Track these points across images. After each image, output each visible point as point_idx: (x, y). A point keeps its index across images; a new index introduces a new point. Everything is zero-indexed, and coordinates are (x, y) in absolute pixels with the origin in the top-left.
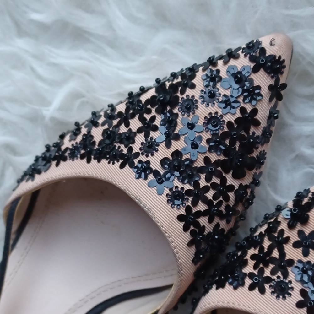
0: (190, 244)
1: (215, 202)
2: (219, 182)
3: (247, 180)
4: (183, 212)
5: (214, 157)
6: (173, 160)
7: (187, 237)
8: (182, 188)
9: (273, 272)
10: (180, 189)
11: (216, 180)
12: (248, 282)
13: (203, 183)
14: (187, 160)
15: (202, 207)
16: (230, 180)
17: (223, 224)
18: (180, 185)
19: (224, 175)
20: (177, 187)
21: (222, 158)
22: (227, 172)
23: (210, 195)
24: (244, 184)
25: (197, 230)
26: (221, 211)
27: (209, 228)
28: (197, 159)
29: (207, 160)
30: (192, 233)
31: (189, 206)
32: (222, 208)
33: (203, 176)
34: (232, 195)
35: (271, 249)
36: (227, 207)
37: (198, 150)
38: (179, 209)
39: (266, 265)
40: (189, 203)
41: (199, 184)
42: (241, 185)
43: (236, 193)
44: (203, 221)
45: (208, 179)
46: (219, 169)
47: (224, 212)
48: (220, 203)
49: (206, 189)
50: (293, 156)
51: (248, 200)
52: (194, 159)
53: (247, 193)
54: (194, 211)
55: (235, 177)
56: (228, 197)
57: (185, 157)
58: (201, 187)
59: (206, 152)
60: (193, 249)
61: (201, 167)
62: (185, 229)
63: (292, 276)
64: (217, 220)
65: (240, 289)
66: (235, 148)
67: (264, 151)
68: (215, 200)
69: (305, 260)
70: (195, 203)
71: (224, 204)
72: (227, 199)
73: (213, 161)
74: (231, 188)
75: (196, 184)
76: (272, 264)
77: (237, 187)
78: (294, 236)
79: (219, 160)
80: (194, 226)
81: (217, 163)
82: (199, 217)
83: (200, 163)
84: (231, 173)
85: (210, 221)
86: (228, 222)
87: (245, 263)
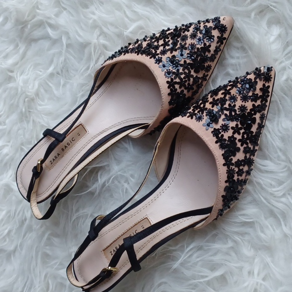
0: (169, 94)
1: (184, 80)
2: (187, 72)
3: (200, 75)
4: (169, 80)
5: (188, 61)
6: (172, 59)
7: (169, 91)
8: (172, 71)
9: (198, 112)
10: (171, 71)
11: (186, 71)
12: (188, 115)
13: (181, 71)
14: (177, 60)
15: (178, 80)
16: (192, 73)
17: (185, 92)
18: (171, 69)
19: (190, 70)
20: (170, 70)
21: (191, 62)
22: (192, 69)
23: (182, 76)
24: (198, 76)
25: (174, 90)
26: (186, 85)
27: (179, 90)
28: (181, 60)
29: (185, 62)
30: (171, 90)
31: (172, 78)
32: (186, 84)
33: (182, 68)
34: (192, 79)
35: (201, 104)
36: (189, 84)
37: (183, 57)
38: (168, 78)
39: (197, 110)
40: (173, 77)
41: (179, 71)
42: (197, 76)
43: (194, 79)
44: (177, 86)
45: (183, 70)
46: (189, 67)
47: (187, 86)
48: (186, 81)
49: (182, 74)
50: (225, 72)
51: (199, 85)
52: (180, 60)
53: (199, 81)
54: (174, 81)
55: (195, 72)
56: (190, 79)
57: (176, 59)
58: (180, 72)
59: (185, 58)
60: (170, 97)
61: (182, 64)
62: (169, 87)
63: (205, 114)
64: (183, 88)
65: (184, 117)
66: (198, 59)
67: (211, 65)
68: (184, 79)
69: (212, 109)
70: (175, 78)
71: (188, 82)
72: (189, 80)
73: (187, 63)
74: (192, 76)
75: (178, 70)
76: (199, 109)
77: (195, 76)
78: (211, 100)
79: (190, 63)
80: (173, 87)
81: (189, 64)
82: (176, 84)
83: (182, 62)
84: (194, 69)
85: (180, 88)
86: (188, 91)
87: (190, 109)
